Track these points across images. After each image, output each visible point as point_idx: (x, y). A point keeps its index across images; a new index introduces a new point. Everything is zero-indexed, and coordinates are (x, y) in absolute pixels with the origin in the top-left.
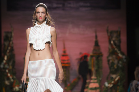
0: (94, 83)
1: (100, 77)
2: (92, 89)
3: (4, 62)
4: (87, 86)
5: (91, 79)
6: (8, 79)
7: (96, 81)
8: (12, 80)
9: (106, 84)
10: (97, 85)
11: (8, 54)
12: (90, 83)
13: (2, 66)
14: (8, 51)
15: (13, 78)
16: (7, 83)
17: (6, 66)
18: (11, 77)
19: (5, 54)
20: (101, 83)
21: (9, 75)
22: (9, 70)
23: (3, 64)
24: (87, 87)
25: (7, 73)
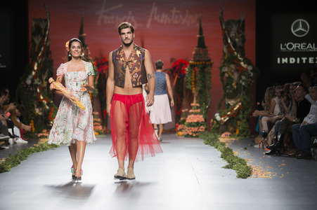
0: (196, 114)
1: (206, 104)
2: (190, 125)
3: (33, 73)
4: (182, 119)
5: (191, 108)
6: (40, 105)
7: (199, 110)
8: (47, 107)
9: (218, 117)
10: (201, 118)
11: (40, 61)
12: (188, 113)
13: (29, 82)
14: (40, 55)
15: (48, 104)
16: (37, 110)
17: (37, 82)
18: (45, 102)
19: (35, 60)
20: (209, 115)
21: (42, 98)
22: (42, 89)
23: (30, 77)
24: (184, 121)
25: (39, 94)
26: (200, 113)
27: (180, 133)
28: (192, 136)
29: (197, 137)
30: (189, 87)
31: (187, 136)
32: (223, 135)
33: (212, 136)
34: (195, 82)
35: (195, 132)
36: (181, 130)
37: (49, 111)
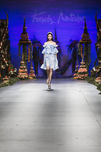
0: (83, 68)
1: (88, 63)
2: (80, 73)
4: (76, 70)
5: (81, 65)
6: (4, 63)
8: (7, 65)
9: (94, 69)
10: (85, 70)
11: (3, 41)
12: (79, 68)
14: (3, 38)
15: (8, 63)
16: (2, 66)
17: (2, 52)
18: (6, 62)
19: (1, 41)
20: (90, 68)
21: (5, 60)
22: (5, 55)
24: (77, 72)
25: (3, 58)
26: (85, 67)
27: (75, 78)
28: (81, 79)
29: (84, 79)
30: (79, 54)
31: (79, 79)
32: (97, 79)
33: (91, 79)
34: (83, 51)
35: (83, 77)
36: (75, 76)
37: (8, 67)
